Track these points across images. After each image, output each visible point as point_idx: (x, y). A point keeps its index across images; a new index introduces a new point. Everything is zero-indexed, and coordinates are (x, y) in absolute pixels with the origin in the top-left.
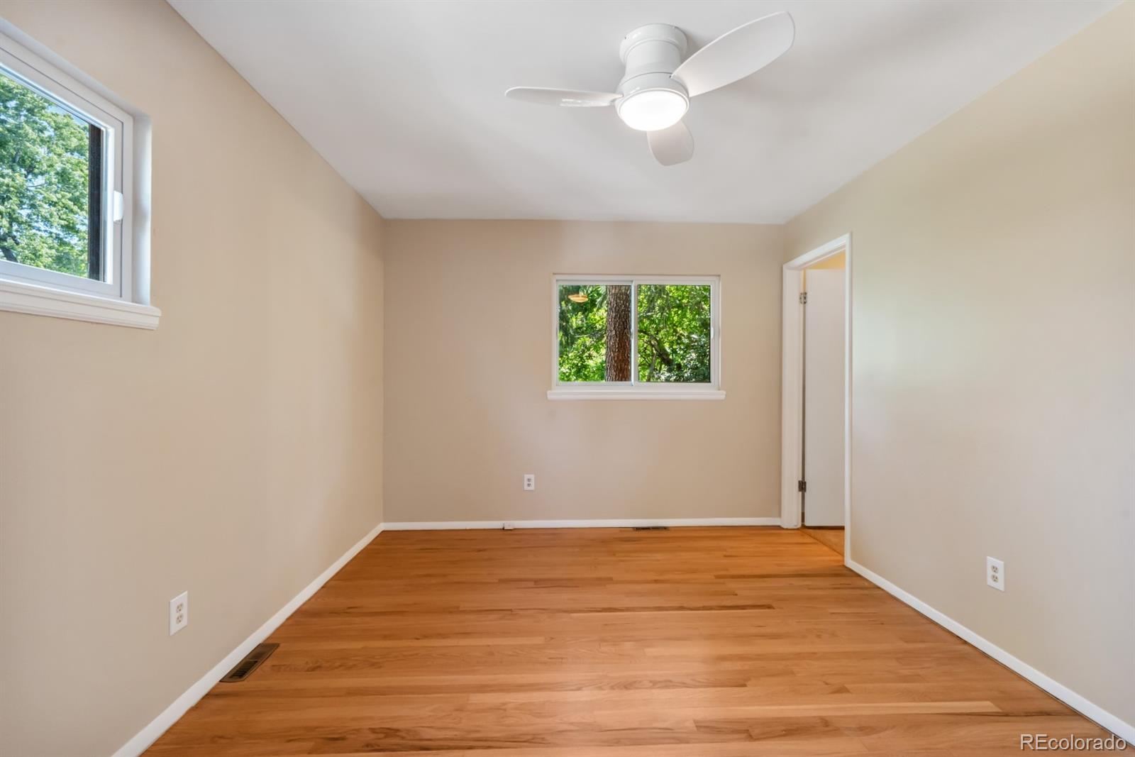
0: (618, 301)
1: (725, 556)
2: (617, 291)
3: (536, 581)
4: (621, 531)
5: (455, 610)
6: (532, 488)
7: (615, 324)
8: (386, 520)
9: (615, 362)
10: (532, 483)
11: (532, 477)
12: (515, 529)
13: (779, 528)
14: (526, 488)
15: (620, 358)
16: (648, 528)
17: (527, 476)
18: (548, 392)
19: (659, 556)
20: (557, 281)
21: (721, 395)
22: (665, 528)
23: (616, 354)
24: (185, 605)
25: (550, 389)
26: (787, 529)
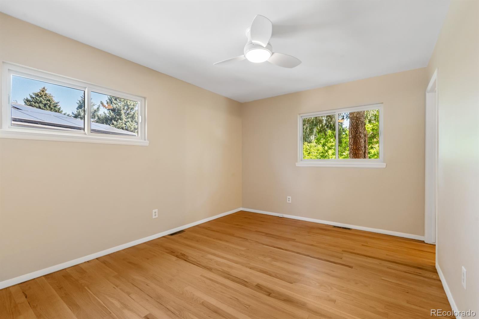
0: (353, 121)
1: (362, 245)
2: (352, 116)
3: (267, 234)
4: (326, 226)
5: (232, 235)
6: (290, 202)
7: (351, 132)
8: (243, 207)
9: (352, 150)
10: (290, 200)
11: (290, 197)
12: (283, 218)
13: (423, 242)
14: (288, 202)
15: (355, 148)
16: (338, 227)
17: (288, 197)
18: (296, 163)
19: (328, 238)
20: (301, 117)
21: (384, 165)
22: (349, 229)
23: (352, 146)
24: (157, 212)
25: (297, 162)
26: (427, 243)
